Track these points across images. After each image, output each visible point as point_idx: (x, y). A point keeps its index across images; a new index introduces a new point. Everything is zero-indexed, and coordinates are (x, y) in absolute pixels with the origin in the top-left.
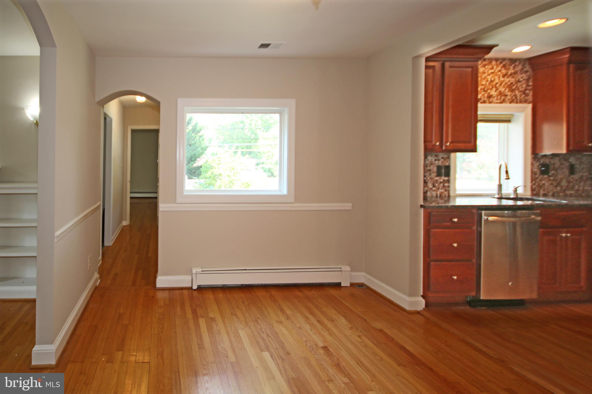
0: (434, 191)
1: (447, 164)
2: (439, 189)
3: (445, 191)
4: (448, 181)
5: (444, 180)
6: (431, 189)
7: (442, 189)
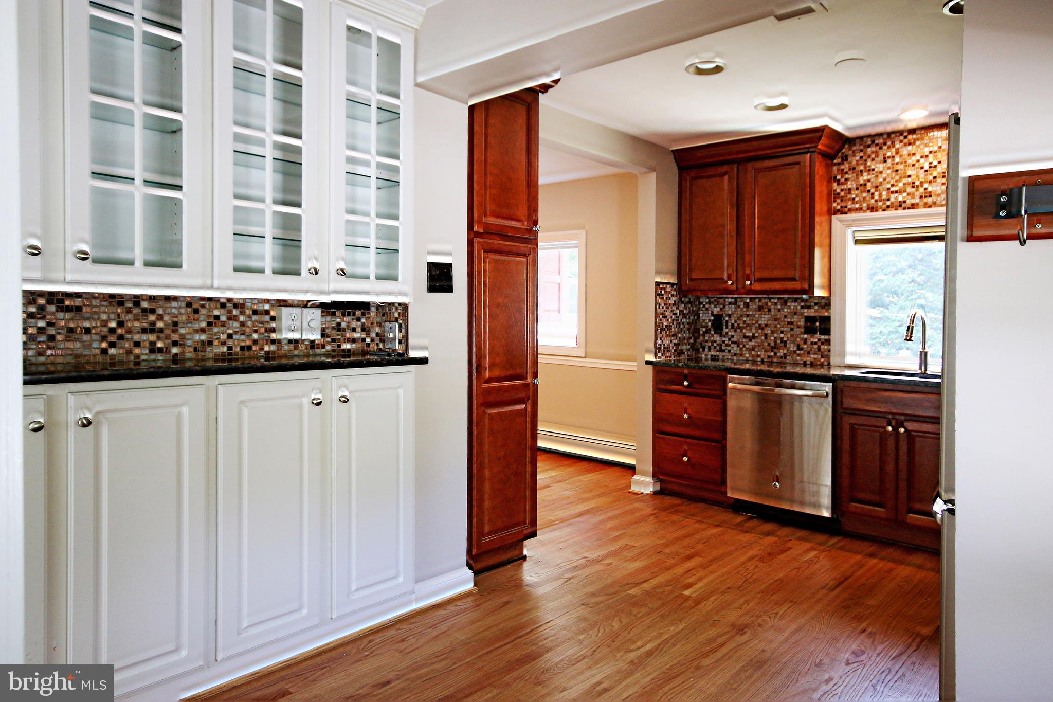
0: (799, 355)
1: (826, 314)
2: (809, 353)
3: (822, 357)
4: (828, 342)
5: (819, 340)
6: (795, 352)
7: (815, 354)
